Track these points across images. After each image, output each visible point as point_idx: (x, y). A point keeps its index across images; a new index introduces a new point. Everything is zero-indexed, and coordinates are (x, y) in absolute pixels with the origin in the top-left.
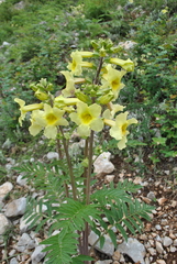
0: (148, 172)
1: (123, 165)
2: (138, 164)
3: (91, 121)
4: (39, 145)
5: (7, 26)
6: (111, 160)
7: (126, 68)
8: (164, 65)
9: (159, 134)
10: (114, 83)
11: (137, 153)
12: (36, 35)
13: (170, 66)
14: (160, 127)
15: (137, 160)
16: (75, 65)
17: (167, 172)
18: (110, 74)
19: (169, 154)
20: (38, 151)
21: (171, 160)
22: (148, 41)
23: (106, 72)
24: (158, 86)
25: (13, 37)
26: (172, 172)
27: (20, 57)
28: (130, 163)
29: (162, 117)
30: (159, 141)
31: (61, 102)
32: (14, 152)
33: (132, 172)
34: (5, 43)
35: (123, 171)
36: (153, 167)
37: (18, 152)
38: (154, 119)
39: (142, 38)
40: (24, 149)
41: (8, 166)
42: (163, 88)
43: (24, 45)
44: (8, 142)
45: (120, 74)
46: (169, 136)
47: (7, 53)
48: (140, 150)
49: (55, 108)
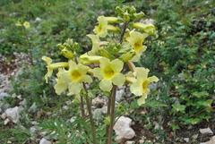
0: (168, 139)
1: (143, 132)
2: (158, 131)
3: (113, 76)
4: (63, 110)
5: (41, 5)
6: (132, 126)
7: (147, 31)
8: (181, 39)
9: (178, 103)
10: (137, 45)
11: (157, 120)
12: (66, 12)
13: (187, 40)
14: (179, 96)
15: (157, 127)
16: (100, 28)
17: (187, 140)
18: (133, 36)
19: (188, 121)
20: (62, 116)
21: (190, 127)
22: (167, 18)
23: (129, 36)
24: (176, 59)
25: (45, 14)
26: (191, 139)
27: (51, 30)
28: (150, 130)
29: (181, 86)
30: (179, 108)
31: (86, 59)
32: (39, 115)
33: (152, 139)
34: (38, 19)
35: (143, 138)
36: (173, 134)
37: (43, 116)
38: (173, 88)
39: (161, 15)
40: (49, 113)
41: (33, 129)
42: (182, 59)
43: (55, 20)
44: (34, 106)
45: (143, 37)
46: (188, 104)
47: (39, 27)
48: (160, 117)
49: (80, 64)
